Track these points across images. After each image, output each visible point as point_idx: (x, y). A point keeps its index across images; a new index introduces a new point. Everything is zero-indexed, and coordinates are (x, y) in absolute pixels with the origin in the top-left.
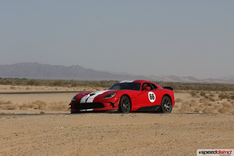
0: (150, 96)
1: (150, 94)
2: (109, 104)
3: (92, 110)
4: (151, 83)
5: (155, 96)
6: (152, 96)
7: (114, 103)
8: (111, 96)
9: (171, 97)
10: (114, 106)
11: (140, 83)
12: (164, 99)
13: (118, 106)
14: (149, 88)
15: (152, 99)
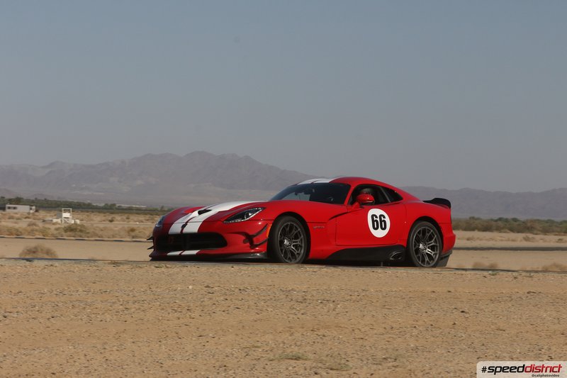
0: (373, 221)
1: (373, 216)
2: (244, 238)
3: (194, 252)
4: (383, 187)
5: (387, 220)
6: (378, 219)
7: (254, 236)
8: (248, 216)
9: (440, 225)
10: (253, 242)
11: (349, 186)
12: (416, 230)
13: (266, 245)
14: (369, 198)
15: (377, 228)
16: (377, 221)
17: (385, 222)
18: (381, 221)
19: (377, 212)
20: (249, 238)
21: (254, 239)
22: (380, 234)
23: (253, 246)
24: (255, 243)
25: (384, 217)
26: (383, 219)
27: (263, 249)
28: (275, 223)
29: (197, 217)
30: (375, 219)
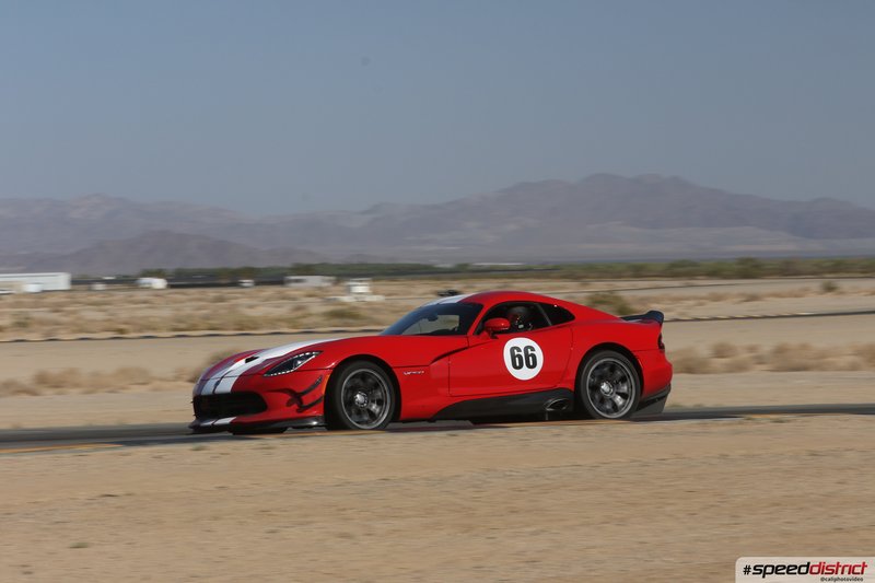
0: (514, 357)
1: (512, 349)
3: (227, 421)
5: (539, 353)
6: (522, 354)
7: (303, 394)
8: (297, 365)
9: (635, 354)
10: (302, 403)
11: (480, 307)
12: (593, 363)
13: (322, 404)
14: (503, 324)
15: (521, 367)
16: (520, 357)
17: (534, 357)
18: (527, 356)
19: (521, 342)
20: (297, 398)
21: (303, 397)
22: (525, 374)
23: (302, 408)
24: (305, 404)
25: (533, 349)
26: (530, 352)
27: (318, 412)
28: (336, 373)
29: (241, 366)
30: (516, 353)
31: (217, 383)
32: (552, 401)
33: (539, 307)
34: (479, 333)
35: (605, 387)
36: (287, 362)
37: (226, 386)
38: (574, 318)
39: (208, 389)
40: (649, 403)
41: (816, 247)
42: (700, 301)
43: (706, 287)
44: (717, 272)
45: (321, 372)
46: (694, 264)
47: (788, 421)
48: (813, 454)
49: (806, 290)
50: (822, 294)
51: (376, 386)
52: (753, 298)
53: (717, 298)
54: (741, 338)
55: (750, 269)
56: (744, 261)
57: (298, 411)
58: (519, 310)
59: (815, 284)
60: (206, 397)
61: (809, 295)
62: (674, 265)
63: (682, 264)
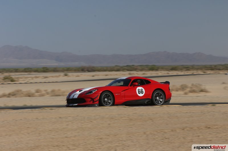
0: (138, 91)
1: (138, 89)
2: (90, 99)
3: (76, 104)
5: (144, 90)
6: (140, 90)
8: (92, 92)
9: (164, 91)
10: (94, 100)
11: (131, 80)
12: (155, 93)
13: (98, 101)
14: (137, 84)
15: (140, 93)
16: (140, 91)
17: (143, 91)
18: (141, 91)
19: (140, 88)
20: (93, 99)
21: (94, 99)
22: (141, 95)
23: (94, 102)
25: (143, 90)
26: (142, 90)
27: (97, 103)
28: (101, 94)
29: (78, 93)
30: (139, 90)
31: (74, 96)
32: (147, 101)
33: (143, 80)
34: (131, 86)
35: (158, 98)
36: (90, 91)
37: (76, 97)
38: (151, 83)
39: (71, 97)
40: (167, 102)
41: (62, 64)
42: (32, 78)
43: (34, 75)
44: (37, 71)
45: (98, 94)
46: (31, 69)
47: (54, 109)
48: (60, 118)
49: (60, 75)
50: (63, 76)
51: (109, 96)
52: (46, 77)
53: (36, 77)
54: (43, 88)
55: (45, 70)
56: (44, 68)
57: (93, 103)
58: (139, 81)
59: (62, 74)
60: (70, 99)
61: (61, 77)
62: (25, 69)
63: (28, 69)
